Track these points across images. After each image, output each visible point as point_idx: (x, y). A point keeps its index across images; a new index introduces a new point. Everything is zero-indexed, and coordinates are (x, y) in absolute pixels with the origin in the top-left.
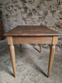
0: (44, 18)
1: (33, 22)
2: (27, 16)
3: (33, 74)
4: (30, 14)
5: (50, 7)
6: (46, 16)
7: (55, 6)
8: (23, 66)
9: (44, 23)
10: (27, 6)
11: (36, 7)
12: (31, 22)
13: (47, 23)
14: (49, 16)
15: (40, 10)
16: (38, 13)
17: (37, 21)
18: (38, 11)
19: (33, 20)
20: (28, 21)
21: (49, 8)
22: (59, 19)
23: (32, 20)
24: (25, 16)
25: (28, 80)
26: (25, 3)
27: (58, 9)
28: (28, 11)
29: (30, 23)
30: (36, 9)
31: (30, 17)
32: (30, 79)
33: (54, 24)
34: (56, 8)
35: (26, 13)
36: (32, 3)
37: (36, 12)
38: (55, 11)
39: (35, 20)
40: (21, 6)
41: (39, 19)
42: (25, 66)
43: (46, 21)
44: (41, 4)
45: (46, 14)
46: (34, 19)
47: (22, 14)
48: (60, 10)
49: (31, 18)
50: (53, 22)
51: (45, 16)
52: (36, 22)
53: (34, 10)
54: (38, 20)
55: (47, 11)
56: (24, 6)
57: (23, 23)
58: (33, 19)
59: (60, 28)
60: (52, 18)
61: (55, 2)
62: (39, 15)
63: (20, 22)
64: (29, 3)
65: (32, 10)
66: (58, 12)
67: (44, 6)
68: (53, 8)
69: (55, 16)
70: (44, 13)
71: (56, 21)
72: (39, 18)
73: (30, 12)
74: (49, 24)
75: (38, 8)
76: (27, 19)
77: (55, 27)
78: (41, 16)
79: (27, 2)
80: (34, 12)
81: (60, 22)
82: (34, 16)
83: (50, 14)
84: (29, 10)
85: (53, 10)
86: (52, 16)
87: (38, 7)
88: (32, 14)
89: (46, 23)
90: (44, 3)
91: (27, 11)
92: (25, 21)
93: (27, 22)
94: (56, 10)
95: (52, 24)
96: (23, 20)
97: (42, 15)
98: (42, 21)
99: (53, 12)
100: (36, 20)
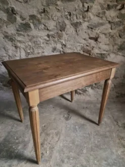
0: (60, 37)
1: (34, 45)
2: (18, 30)
4: (26, 27)
5: (70, 15)
6: (63, 32)
7: (80, 14)
8: (45, 146)
9: (61, 46)
10: (14, 6)
11: (38, 11)
12: (30, 43)
13: (65, 46)
14: (68, 33)
15: (49, 19)
16: (43, 26)
17: (43, 43)
18: (43, 21)
19: (35, 40)
20: (20, 41)
21: (67, 18)
23: (30, 40)
24: (11, 30)
27: (86, 20)
28: (18, 18)
29: (26, 47)
30: (39, 16)
31: (26, 34)
33: (79, 48)
34: (81, 17)
35: (12, 23)
36: (27, 2)
37: (40, 22)
38: (80, 23)
39: (40, 39)
41: (48, 39)
42: (49, 145)
43: (64, 43)
44: (50, 7)
45: (63, 28)
46: (37, 37)
47: (3, 24)
48: (88, 21)
49: (28, 35)
50: (78, 44)
51: (60, 32)
52: (42, 45)
53: (33, 17)
54: (45, 39)
55: (64, 22)
56: (6, 7)
58: (33, 37)
60: (75, 38)
61: (78, 6)
62: (48, 29)
65: (28, 18)
66: (85, 25)
67: (56, 11)
68: (75, 18)
69: (80, 33)
70: (58, 26)
72: (48, 36)
73: (24, 22)
74: (70, 48)
75: (43, 14)
76: (19, 38)
78: (51, 33)
80: (33, 23)
81: (89, 44)
82: (34, 32)
83: (70, 29)
84: (21, 17)
85: (75, 21)
86: (74, 32)
87: (42, 12)
88: (30, 27)
89: (63, 46)
90: (57, 5)
91: (15, 18)
92: (12, 41)
93: (19, 44)
94: (81, 21)
95: (76, 48)
96: (7, 40)
97: (54, 29)
98: (55, 42)
99: (76, 25)
100: (42, 41)
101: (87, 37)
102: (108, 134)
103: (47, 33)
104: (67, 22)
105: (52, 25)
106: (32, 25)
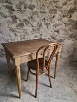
0: (39, 30)
1: (25, 34)
2: (17, 27)
3: (44, 90)
4: (21, 25)
5: (44, 20)
6: (41, 28)
8: (30, 86)
9: (39, 35)
10: (15, 15)
11: (28, 17)
12: (23, 33)
13: (42, 35)
14: (43, 28)
15: (33, 21)
16: (30, 24)
17: (30, 33)
18: (30, 22)
19: (26, 31)
20: (18, 32)
21: (43, 21)
22: (53, 31)
23: (23, 32)
24: (14, 26)
25: (43, 97)
26: (12, 11)
27: (52, 22)
29: (21, 35)
30: (28, 20)
31: (21, 28)
32: (44, 96)
33: (49, 36)
34: (50, 20)
35: (15, 23)
36: (22, 13)
37: (29, 23)
38: (50, 24)
39: (28, 31)
40: (7, 14)
41: (33, 31)
42: (32, 86)
43: (41, 33)
44: (34, 16)
45: (40, 26)
46: (27, 30)
47: (10, 23)
48: (54, 23)
49: (23, 29)
50: (49, 34)
51: (39, 28)
52: (29, 34)
53: (25, 20)
54: (31, 31)
55: (41, 23)
56: (12, 15)
57: (11, 34)
58: (25, 30)
59: (55, 39)
60: (47, 31)
61: (49, 15)
62: (33, 26)
63: (7, 33)
64: (19, 12)
65: (23, 20)
66: (52, 25)
67: (37, 17)
68: (47, 21)
69: (49, 28)
70: (38, 25)
71: (51, 33)
72: (33, 30)
73: (21, 22)
74: (44, 36)
75: (30, 19)
76: (18, 30)
77: (51, 38)
78: (35, 28)
79: (16, 11)
80: (25, 23)
81: (54, 34)
82: (25, 27)
83: (44, 26)
84: (19, 20)
85: (47, 23)
86: (46, 28)
87: (30, 18)
88: (24, 25)
89: (41, 35)
90: (38, 15)
91: (16, 21)
92: (14, 32)
93: (17, 34)
94: (50, 22)
95: (48, 36)
96: (11, 31)
97: (36, 26)
98: (36, 32)
99: (47, 25)
100: (29, 32)
101: (53, 30)
102: (63, 81)
103: (32, 28)
104: (43, 23)
105: (35, 24)
106: (24, 24)
